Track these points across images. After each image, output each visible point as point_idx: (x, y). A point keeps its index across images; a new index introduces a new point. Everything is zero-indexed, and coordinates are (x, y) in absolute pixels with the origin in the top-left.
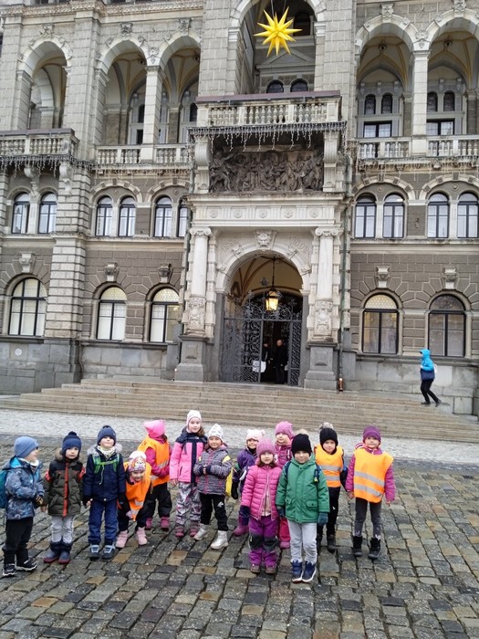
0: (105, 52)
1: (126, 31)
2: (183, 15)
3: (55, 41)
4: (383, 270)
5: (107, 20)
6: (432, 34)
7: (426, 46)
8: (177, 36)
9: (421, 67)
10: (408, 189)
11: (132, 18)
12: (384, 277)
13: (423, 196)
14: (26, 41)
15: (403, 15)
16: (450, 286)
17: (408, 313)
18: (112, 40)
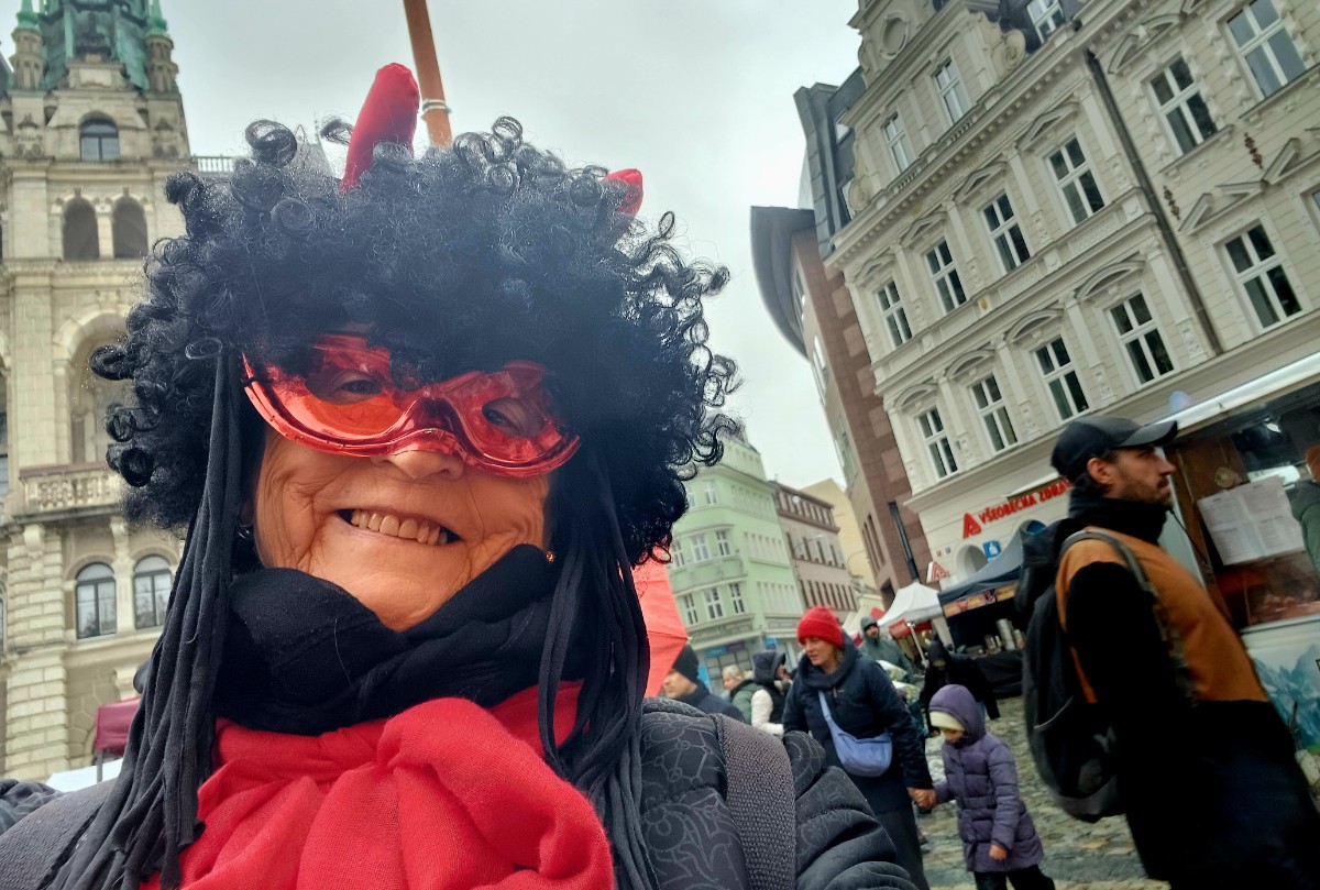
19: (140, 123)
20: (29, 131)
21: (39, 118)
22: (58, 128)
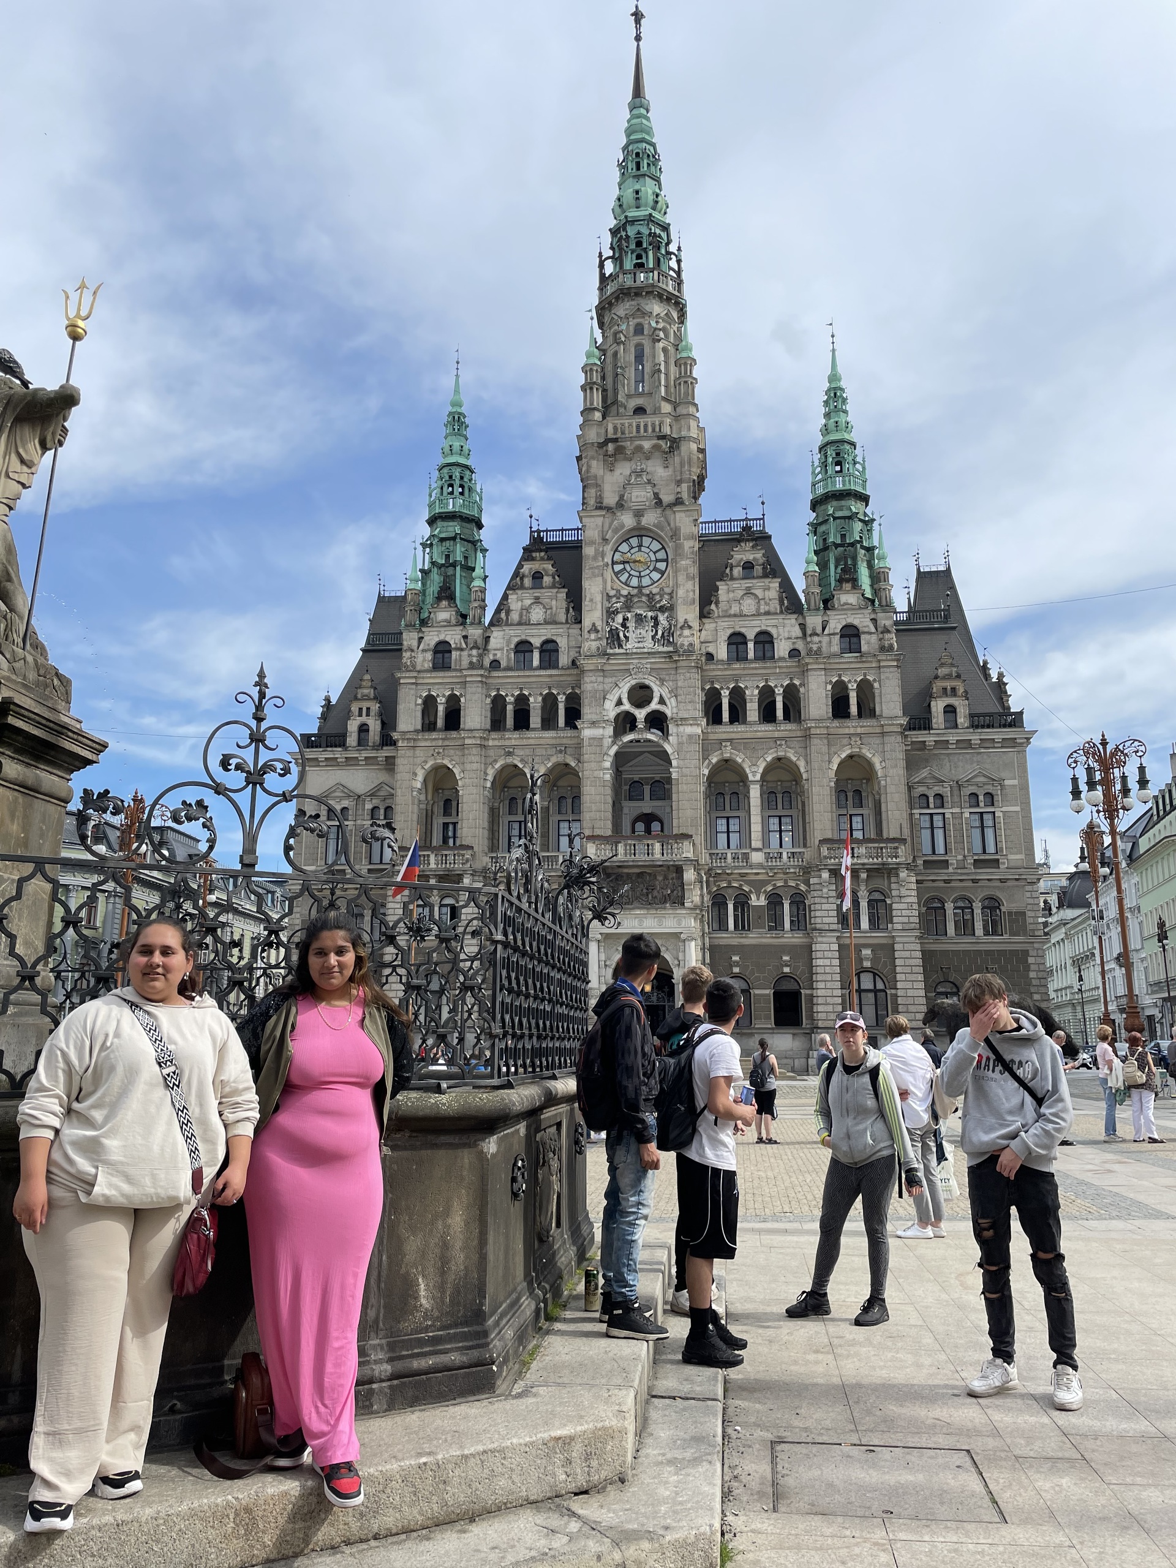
0: (491, 772)
1: (509, 754)
2: (558, 741)
3: (446, 762)
4: (736, 958)
5: (491, 743)
6: (762, 766)
7: (758, 777)
8: (554, 760)
9: (755, 792)
10: (751, 891)
11: (513, 742)
12: (737, 964)
13: (762, 897)
14: (419, 761)
15: (739, 751)
16: (787, 970)
17: (757, 992)
18: (496, 761)
19: (873, 630)
20: (816, 639)
21: (819, 630)
22: (830, 635)
